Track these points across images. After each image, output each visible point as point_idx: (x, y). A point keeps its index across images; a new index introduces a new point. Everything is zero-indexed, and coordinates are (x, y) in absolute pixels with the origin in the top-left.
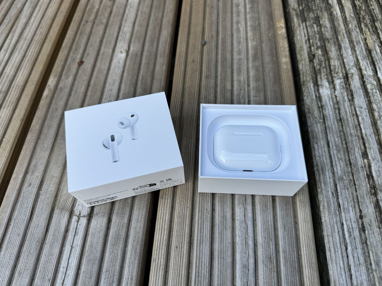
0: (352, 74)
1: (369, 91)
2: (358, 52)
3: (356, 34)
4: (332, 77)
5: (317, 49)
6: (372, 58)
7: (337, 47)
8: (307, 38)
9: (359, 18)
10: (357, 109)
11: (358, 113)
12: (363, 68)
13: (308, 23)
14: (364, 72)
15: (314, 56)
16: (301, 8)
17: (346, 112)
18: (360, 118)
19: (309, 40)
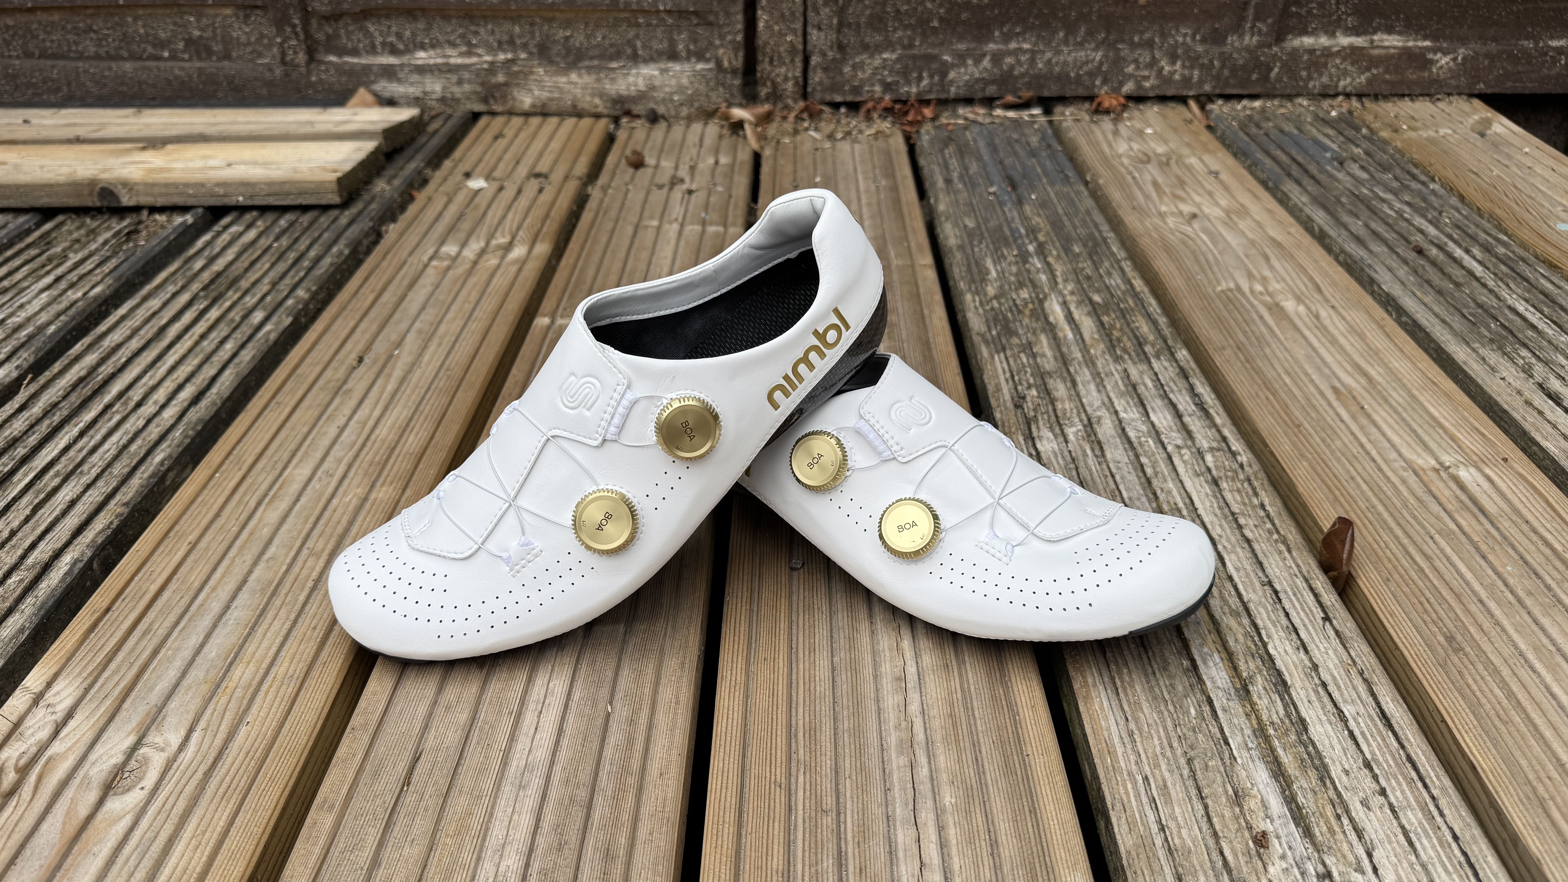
0: (1099, 419)
1: (1134, 439)
2: (1109, 387)
3: (1104, 362)
4: (1060, 425)
5: (1029, 387)
6: (1139, 396)
7: (1069, 384)
8: (1008, 375)
9: (1111, 341)
10: (1112, 465)
11: (1114, 470)
12: (1118, 408)
13: (1009, 353)
14: (1122, 415)
15: (1024, 398)
16: (994, 333)
17: (1090, 470)
18: (1118, 478)
19: (1012, 377)
